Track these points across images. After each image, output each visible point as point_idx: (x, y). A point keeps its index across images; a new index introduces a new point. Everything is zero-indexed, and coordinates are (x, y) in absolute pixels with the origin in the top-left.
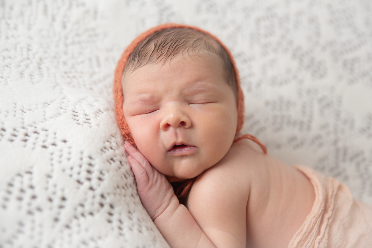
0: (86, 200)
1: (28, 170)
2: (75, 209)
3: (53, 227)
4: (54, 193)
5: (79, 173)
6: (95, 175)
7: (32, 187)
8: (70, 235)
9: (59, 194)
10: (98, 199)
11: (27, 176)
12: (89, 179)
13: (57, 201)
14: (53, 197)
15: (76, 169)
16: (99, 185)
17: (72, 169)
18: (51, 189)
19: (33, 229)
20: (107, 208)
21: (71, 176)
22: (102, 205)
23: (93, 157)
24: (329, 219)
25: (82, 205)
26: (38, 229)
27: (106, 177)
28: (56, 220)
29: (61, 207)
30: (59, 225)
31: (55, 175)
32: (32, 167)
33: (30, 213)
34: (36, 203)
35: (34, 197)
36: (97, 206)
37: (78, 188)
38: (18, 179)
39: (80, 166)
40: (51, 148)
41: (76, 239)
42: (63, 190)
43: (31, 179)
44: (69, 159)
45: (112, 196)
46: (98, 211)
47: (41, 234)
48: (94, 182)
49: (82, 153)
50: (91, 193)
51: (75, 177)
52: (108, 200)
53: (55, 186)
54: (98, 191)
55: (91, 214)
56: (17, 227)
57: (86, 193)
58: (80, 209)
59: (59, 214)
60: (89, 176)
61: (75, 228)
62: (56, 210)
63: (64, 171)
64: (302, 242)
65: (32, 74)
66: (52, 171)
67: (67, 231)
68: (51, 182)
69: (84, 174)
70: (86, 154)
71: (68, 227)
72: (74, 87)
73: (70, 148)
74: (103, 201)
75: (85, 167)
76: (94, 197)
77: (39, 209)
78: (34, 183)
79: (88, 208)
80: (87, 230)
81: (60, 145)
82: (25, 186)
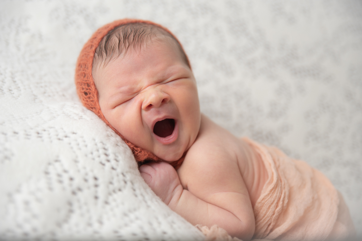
0: (112, 178)
2: (108, 187)
3: (96, 204)
4: (87, 174)
5: (99, 157)
6: (111, 157)
7: (66, 171)
8: (112, 210)
9: (91, 175)
10: (121, 177)
11: (57, 165)
12: (108, 161)
13: (91, 182)
14: (87, 177)
15: (95, 153)
16: (118, 165)
17: (92, 153)
18: (83, 171)
19: (80, 207)
20: (129, 184)
21: (94, 159)
22: (125, 182)
23: (104, 142)
25: (111, 183)
26: (84, 207)
27: (120, 158)
28: (96, 198)
29: (96, 186)
30: (101, 201)
31: (81, 160)
33: (74, 193)
34: (75, 184)
35: (71, 179)
36: (122, 183)
37: (103, 169)
38: (51, 167)
39: (98, 151)
40: (66, 140)
41: (117, 211)
42: (92, 171)
43: (62, 166)
44: (86, 146)
46: (124, 187)
47: (88, 211)
48: (113, 163)
49: (94, 140)
50: (114, 172)
51: (97, 159)
52: (128, 178)
53: (85, 168)
54: (119, 170)
55: (120, 190)
57: (111, 173)
58: (111, 187)
59: (96, 192)
60: (108, 158)
61: (113, 204)
62: (93, 189)
63: (86, 156)
66: (77, 157)
67: (108, 207)
68: (80, 165)
69: (103, 158)
70: (97, 141)
71: (106, 203)
73: (82, 137)
74: (125, 179)
75: (101, 151)
76: (117, 175)
77: (80, 189)
78: (66, 167)
79: (116, 185)
80: (123, 203)
81: (73, 136)
82: (60, 171)
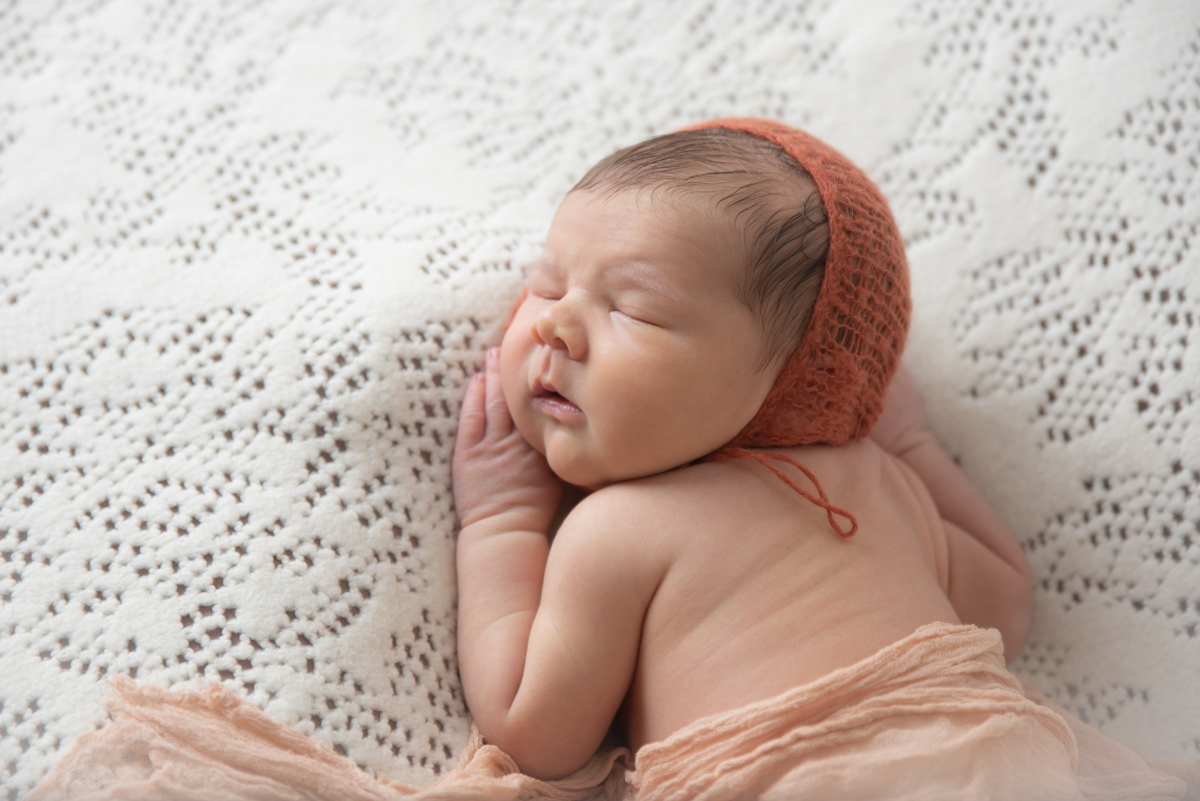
0: (294, 405)
1: (248, 307)
2: (265, 413)
3: (206, 421)
4: (253, 366)
5: (320, 353)
6: (347, 371)
7: (229, 339)
8: (218, 450)
9: (257, 373)
10: (319, 415)
11: (238, 317)
12: (330, 373)
13: (245, 383)
14: (245, 371)
15: (322, 344)
16: (341, 393)
17: (316, 339)
18: (254, 357)
19: (172, 407)
20: (327, 442)
21: (304, 351)
22: (320, 431)
23: (372, 337)
24: (799, 739)
25: (281, 411)
26: (179, 411)
27: (368, 385)
28: (220, 413)
29: (245, 396)
30: (218, 425)
31: (279, 336)
32: (258, 306)
33: (190, 380)
34: (212, 368)
35: (217, 358)
36: (308, 426)
37: (299, 378)
38: (223, 314)
39: (334, 342)
42: (270, 369)
43: (239, 325)
45: (355, 427)
46: (305, 438)
47: (178, 421)
48: (338, 381)
50: (314, 398)
51: (309, 357)
52: (341, 429)
53: (264, 355)
54: (329, 404)
55: (288, 437)
56: (153, 391)
57: (304, 394)
58: (273, 417)
59: (233, 404)
60: (335, 367)
62: (233, 395)
63: (301, 336)
64: (688, 747)
66: (282, 327)
67: (221, 440)
68: (268, 343)
70: (362, 327)
71: (229, 435)
75: (341, 347)
76: (314, 408)
77: (209, 382)
78: (237, 336)
79: (288, 422)
81: (344, 290)
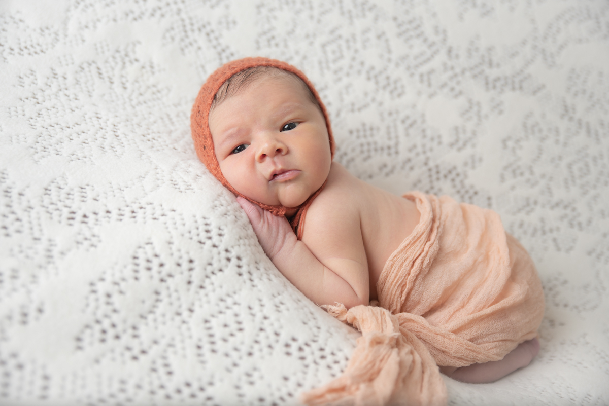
0: (212, 258)
1: (147, 241)
2: (205, 269)
3: (188, 290)
4: (181, 258)
5: (198, 235)
6: (214, 233)
7: (156, 256)
8: (206, 295)
9: (186, 258)
10: (224, 255)
11: (148, 247)
12: (210, 238)
13: (185, 265)
14: (180, 261)
15: (194, 231)
16: (221, 241)
17: (190, 232)
18: (176, 254)
19: (170, 296)
20: (234, 261)
21: (191, 239)
22: (229, 259)
23: (207, 216)
25: (210, 264)
26: (174, 295)
27: (226, 231)
28: (189, 283)
29: (191, 269)
30: (194, 287)
31: (176, 241)
32: (150, 238)
33: (162, 280)
34: (165, 270)
35: (162, 265)
36: (224, 261)
37: (202, 248)
38: (140, 251)
39: (198, 228)
40: (162, 219)
41: (213, 297)
42: (188, 253)
43: (153, 249)
44: (184, 225)
45: (236, 248)
46: (227, 266)
47: (179, 299)
48: (216, 240)
49: (194, 216)
50: (215, 250)
51: (196, 238)
52: (233, 254)
53: (179, 250)
54: (222, 247)
55: (221, 270)
56: (155, 297)
57: (210, 252)
58: (209, 268)
59: (190, 276)
60: (209, 235)
61: (209, 288)
62: (186, 273)
63: (183, 235)
65: (112, 145)
66: (171, 237)
67: (202, 292)
68: (174, 247)
69: (203, 236)
70: (199, 216)
71: (202, 287)
72: (158, 150)
73: (180, 215)
74: (229, 255)
75: (202, 228)
76: (219, 253)
77: (170, 276)
78: (158, 252)
79: (216, 265)
80: (221, 287)
81: (170, 214)
82: (150, 256)
